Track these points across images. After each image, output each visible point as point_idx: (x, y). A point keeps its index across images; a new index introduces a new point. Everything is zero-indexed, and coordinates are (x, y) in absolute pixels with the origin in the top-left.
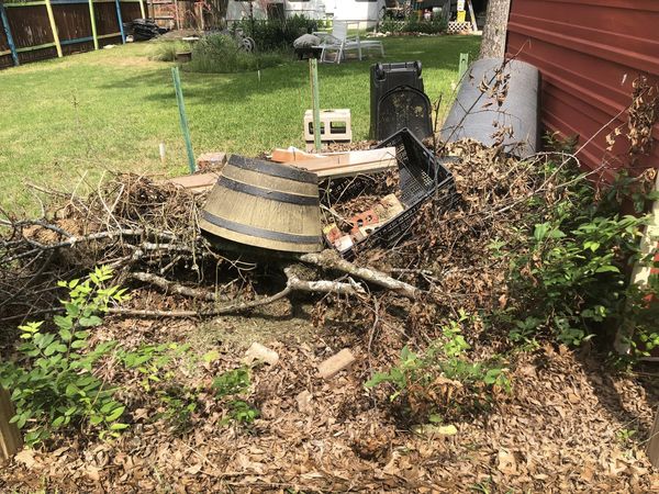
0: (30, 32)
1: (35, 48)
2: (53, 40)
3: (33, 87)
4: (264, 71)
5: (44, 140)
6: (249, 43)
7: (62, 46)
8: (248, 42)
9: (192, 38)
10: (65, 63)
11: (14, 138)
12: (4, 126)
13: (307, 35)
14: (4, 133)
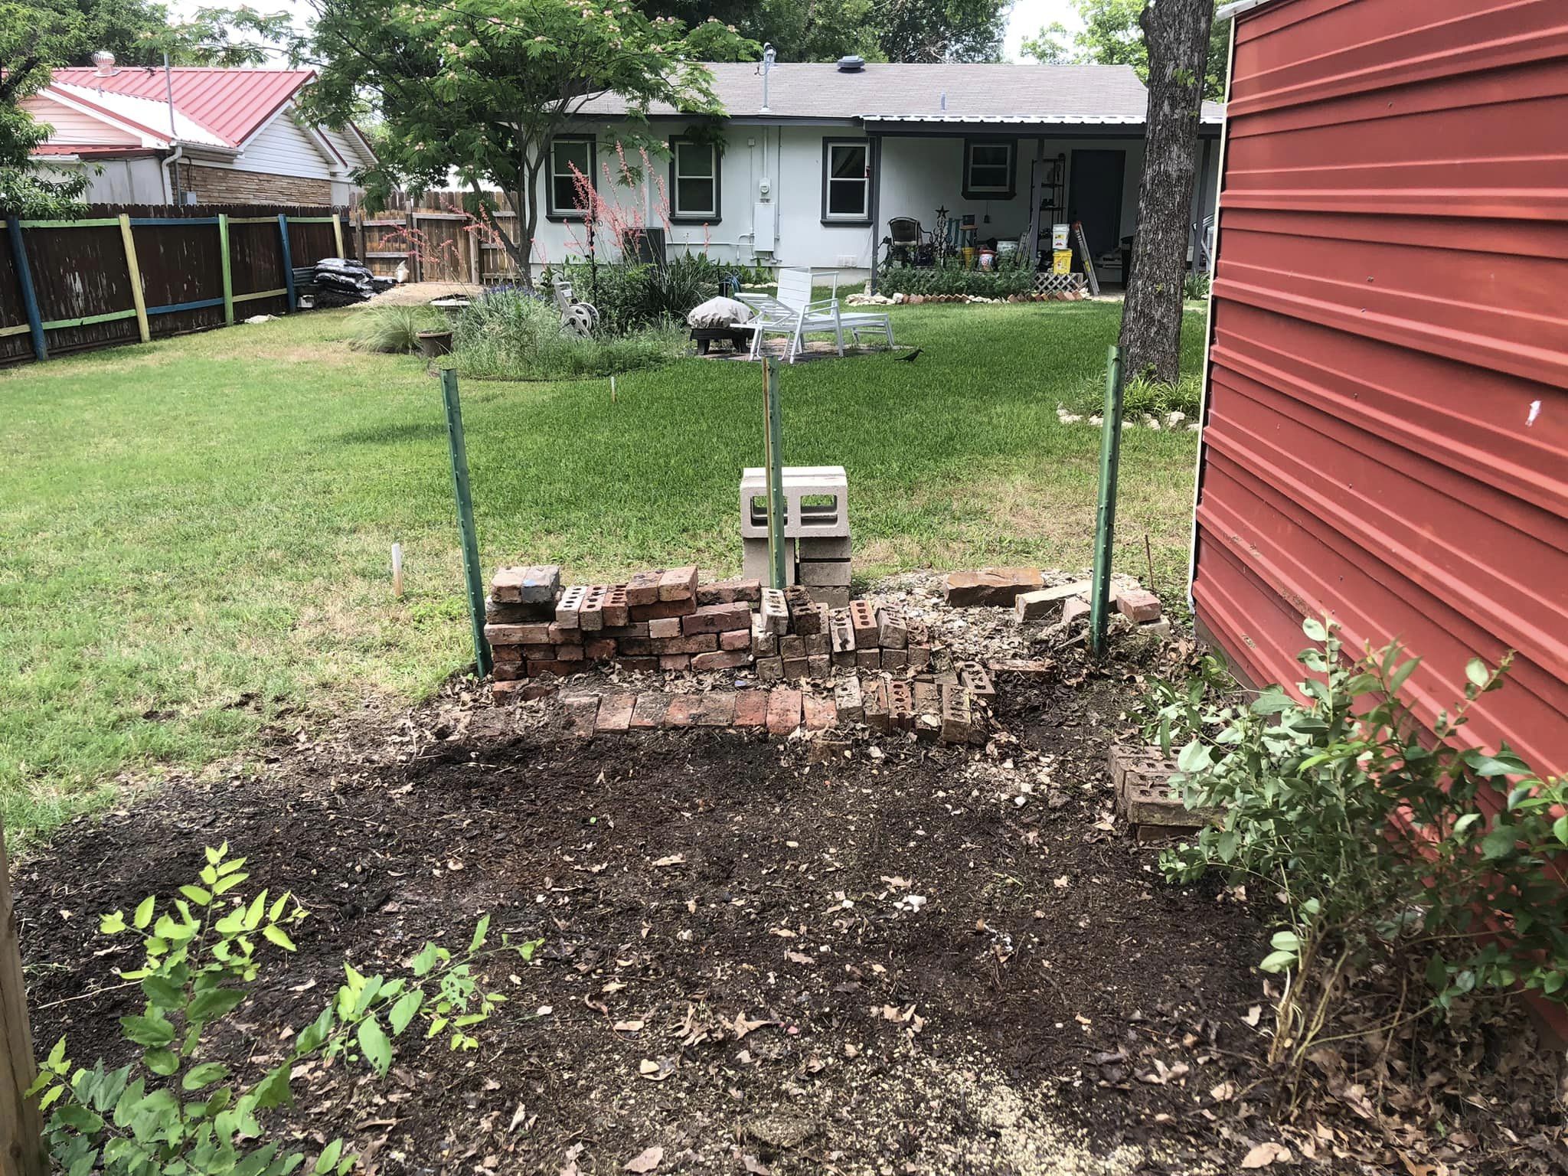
0: (78, 286)
1: (88, 320)
2: (132, 305)
3: (83, 409)
4: (622, 377)
5: (107, 533)
6: (586, 316)
7: (151, 318)
8: (583, 312)
9: (452, 302)
10: (158, 355)
11: (36, 527)
12: (11, 502)
13: (719, 298)
14: (9, 516)
